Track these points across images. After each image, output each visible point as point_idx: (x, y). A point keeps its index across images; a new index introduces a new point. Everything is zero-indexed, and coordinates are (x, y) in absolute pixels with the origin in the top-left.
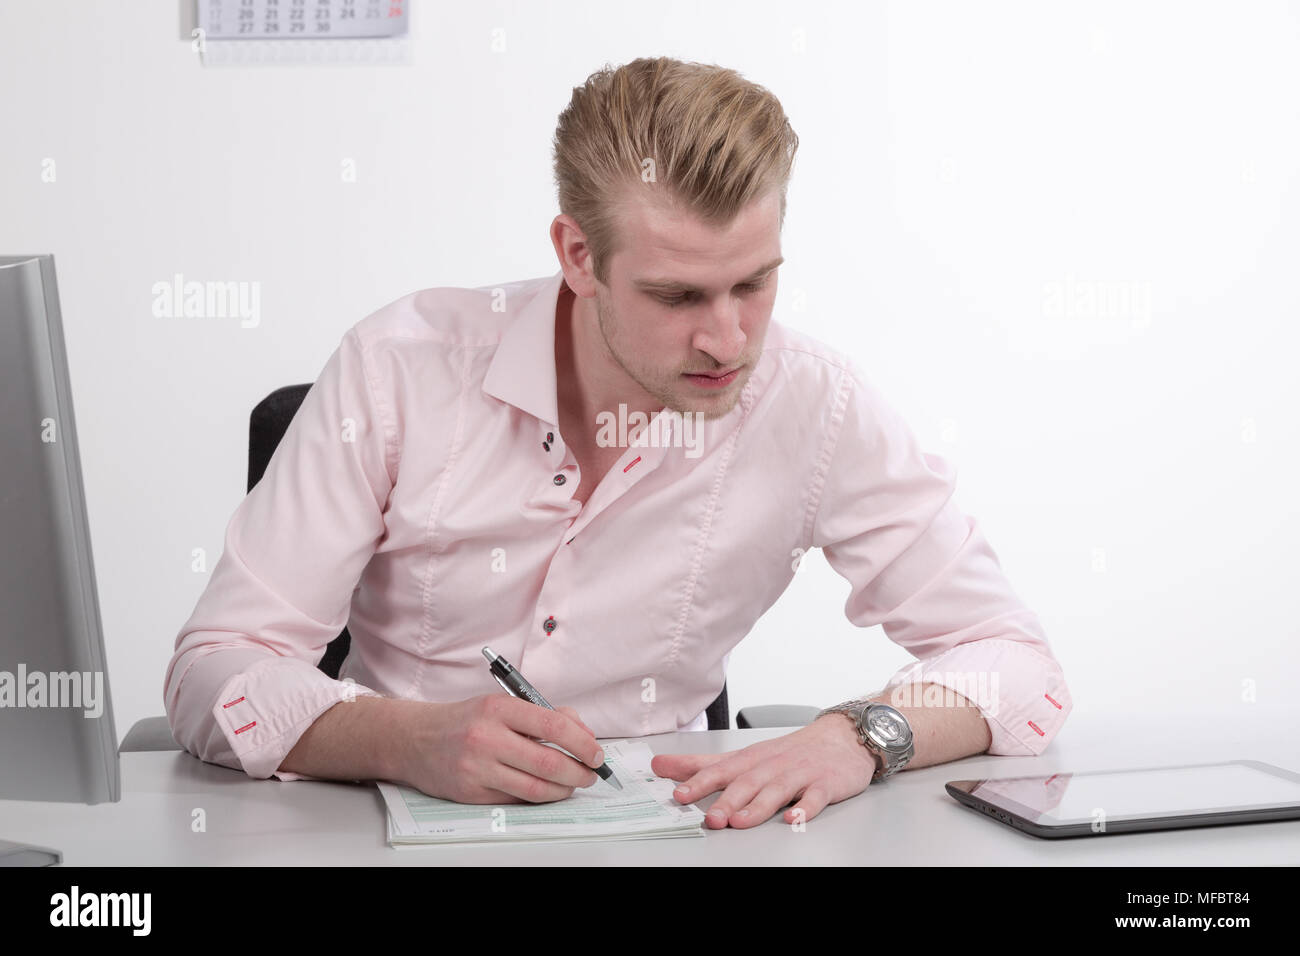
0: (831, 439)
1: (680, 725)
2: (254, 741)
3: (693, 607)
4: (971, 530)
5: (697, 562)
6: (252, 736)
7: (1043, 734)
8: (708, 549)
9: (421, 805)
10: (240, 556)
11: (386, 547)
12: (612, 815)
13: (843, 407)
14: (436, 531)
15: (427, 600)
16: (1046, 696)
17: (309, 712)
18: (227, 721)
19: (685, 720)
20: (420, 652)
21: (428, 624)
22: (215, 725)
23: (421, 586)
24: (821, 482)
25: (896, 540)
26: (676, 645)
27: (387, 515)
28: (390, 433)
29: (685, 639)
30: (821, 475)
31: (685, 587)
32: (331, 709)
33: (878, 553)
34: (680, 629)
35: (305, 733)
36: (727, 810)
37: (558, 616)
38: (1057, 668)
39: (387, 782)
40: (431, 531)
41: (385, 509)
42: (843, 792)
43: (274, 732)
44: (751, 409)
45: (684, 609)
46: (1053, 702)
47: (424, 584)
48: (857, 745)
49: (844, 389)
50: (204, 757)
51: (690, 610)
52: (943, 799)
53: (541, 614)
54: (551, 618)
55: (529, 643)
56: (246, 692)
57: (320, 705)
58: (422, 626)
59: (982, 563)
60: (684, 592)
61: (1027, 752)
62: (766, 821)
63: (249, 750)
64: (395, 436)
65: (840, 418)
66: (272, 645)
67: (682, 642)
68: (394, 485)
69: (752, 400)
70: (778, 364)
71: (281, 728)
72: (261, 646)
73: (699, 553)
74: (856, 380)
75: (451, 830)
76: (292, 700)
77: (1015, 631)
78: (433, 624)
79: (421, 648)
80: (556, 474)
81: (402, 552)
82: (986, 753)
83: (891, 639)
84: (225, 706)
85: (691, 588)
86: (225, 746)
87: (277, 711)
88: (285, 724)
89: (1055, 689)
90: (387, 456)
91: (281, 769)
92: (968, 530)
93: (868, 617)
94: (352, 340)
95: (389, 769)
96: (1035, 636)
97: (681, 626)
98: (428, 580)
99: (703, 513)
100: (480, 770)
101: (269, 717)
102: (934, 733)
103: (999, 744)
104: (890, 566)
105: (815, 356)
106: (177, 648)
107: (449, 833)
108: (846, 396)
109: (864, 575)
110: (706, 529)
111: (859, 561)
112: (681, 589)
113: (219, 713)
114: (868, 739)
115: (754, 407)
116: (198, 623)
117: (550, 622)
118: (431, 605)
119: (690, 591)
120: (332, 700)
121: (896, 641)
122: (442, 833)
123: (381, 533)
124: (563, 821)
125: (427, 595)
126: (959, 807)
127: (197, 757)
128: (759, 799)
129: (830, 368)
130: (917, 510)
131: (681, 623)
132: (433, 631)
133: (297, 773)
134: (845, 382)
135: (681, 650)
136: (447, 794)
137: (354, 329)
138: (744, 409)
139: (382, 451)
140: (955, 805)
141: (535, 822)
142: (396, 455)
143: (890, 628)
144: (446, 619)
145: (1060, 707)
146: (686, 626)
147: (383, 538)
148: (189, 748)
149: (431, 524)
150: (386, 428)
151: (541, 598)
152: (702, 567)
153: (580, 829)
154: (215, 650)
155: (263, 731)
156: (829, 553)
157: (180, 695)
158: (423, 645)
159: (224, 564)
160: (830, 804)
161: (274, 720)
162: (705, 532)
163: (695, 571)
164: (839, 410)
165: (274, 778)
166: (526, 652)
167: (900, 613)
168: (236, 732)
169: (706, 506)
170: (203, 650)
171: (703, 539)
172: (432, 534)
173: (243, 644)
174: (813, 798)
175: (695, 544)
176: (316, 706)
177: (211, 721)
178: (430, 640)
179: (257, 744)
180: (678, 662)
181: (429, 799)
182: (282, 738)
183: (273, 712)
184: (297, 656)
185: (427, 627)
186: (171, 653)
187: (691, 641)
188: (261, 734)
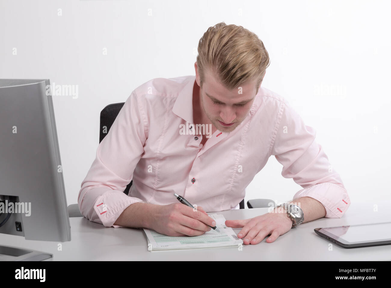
0: (278, 123)
1: (232, 208)
2: (106, 216)
3: (237, 174)
4: (320, 149)
5: (237, 161)
6: (105, 215)
7: (341, 212)
8: (241, 157)
9: (157, 237)
10: (100, 159)
11: (144, 157)
12: (215, 240)
13: (282, 113)
14: (160, 154)
15: (156, 173)
16: (343, 200)
17: (123, 208)
18: (98, 210)
19: (233, 206)
20: (154, 188)
21: (157, 180)
22: (94, 211)
23: (155, 169)
24: (275, 136)
25: (298, 154)
26: (231, 185)
27: (145, 148)
28: (146, 124)
29: (234, 183)
30: (275, 134)
31: (234, 168)
32: (129, 207)
33: (292, 158)
34: (232, 181)
35: (122, 214)
36: (250, 239)
37: (196, 178)
38: (346, 192)
39: (146, 229)
40: (158, 154)
41: (144, 146)
42: (283, 232)
43: (113, 214)
44: (254, 115)
45: (234, 175)
46: (345, 202)
47: (156, 168)
48: (287, 217)
49: (282, 108)
50: (91, 220)
51: (235, 175)
52: (313, 234)
53: (191, 177)
54: (194, 178)
55: (187, 186)
56: (103, 201)
57: (126, 206)
58: (155, 180)
59: (323, 160)
60: (234, 170)
61: (336, 217)
62: (261, 242)
63: (105, 219)
64: (147, 124)
65: (280, 117)
66: (110, 186)
67: (233, 184)
68: (147, 139)
69: (254, 112)
70: (262, 100)
71: (114, 213)
72: (107, 186)
73: (238, 158)
74: (285, 105)
75: (168, 246)
76: (117, 204)
77: (333, 180)
78: (158, 180)
79: (155, 187)
80: (195, 137)
81: (149, 159)
82: (325, 217)
83: (296, 182)
84: (97, 206)
85: (235, 169)
86: (97, 217)
87: (113, 207)
88: (115, 211)
89: (345, 198)
90: (145, 130)
91: (114, 224)
92: (319, 149)
93: (288, 175)
94: (134, 94)
95: (147, 225)
96: (339, 182)
97: (232, 180)
98: (157, 167)
99: (239, 146)
100: (175, 227)
101: (111, 209)
102: (309, 213)
103: (328, 215)
104: (296, 162)
105: (273, 98)
106: (81, 187)
107: (167, 247)
108: (282, 110)
109: (287, 164)
110: (240, 151)
111: (287, 160)
112: (233, 169)
113: (95, 207)
114: (291, 216)
115: (255, 114)
116: (88, 179)
117: (193, 179)
118: (158, 174)
119: (235, 170)
120: (129, 204)
121: (297, 183)
122: (165, 247)
123: (143, 152)
124: (201, 242)
125: (156, 171)
126: (319, 236)
127: (88, 219)
128: (259, 235)
129: (278, 102)
130: (304, 145)
131: (233, 179)
132: (158, 182)
133: (119, 225)
134: (282, 106)
135: (232, 186)
136: (164, 233)
137: (135, 91)
138: (252, 115)
139: (143, 129)
140: (317, 236)
141: (193, 243)
142: (147, 130)
143: (295, 179)
144: (162, 179)
145: (347, 204)
146: (234, 180)
147: (143, 154)
148: (86, 217)
149: (158, 152)
150: (145, 122)
151: (190, 172)
152: (239, 162)
153: (205, 245)
154: (93, 188)
155: (109, 214)
156: (277, 157)
157: (83, 201)
158: (155, 186)
159: (96, 162)
160: (280, 236)
161: (112, 210)
162: (240, 152)
163: (237, 163)
164: (280, 114)
165: (112, 227)
166: (186, 189)
167: (299, 175)
168: (101, 214)
169: (240, 144)
170: (90, 188)
171: (239, 154)
172: (158, 155)
173: (101, 186)
174: (274, 235)
175: (237, 155)
176: (124, 206)
177: (93, 210)
178: (157, 184)
179: (107, 217)
180: (232, 190)
181: (159, 235)
182: (115, 215)
183: (112, 208)
184: (118, 189)
185: (156, 181)
186: (80, 188)
187: (236, 184)
188: (109, 215)
